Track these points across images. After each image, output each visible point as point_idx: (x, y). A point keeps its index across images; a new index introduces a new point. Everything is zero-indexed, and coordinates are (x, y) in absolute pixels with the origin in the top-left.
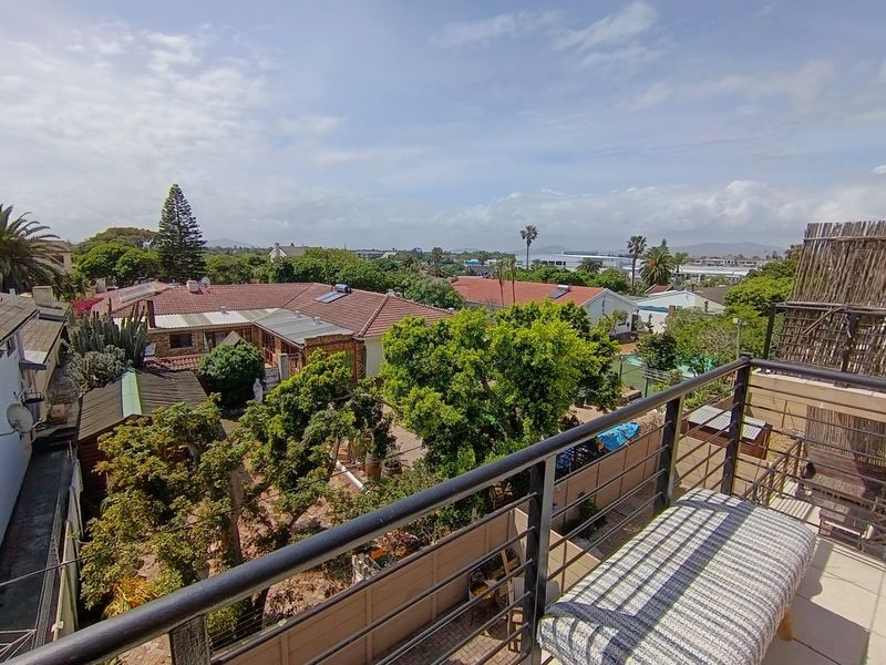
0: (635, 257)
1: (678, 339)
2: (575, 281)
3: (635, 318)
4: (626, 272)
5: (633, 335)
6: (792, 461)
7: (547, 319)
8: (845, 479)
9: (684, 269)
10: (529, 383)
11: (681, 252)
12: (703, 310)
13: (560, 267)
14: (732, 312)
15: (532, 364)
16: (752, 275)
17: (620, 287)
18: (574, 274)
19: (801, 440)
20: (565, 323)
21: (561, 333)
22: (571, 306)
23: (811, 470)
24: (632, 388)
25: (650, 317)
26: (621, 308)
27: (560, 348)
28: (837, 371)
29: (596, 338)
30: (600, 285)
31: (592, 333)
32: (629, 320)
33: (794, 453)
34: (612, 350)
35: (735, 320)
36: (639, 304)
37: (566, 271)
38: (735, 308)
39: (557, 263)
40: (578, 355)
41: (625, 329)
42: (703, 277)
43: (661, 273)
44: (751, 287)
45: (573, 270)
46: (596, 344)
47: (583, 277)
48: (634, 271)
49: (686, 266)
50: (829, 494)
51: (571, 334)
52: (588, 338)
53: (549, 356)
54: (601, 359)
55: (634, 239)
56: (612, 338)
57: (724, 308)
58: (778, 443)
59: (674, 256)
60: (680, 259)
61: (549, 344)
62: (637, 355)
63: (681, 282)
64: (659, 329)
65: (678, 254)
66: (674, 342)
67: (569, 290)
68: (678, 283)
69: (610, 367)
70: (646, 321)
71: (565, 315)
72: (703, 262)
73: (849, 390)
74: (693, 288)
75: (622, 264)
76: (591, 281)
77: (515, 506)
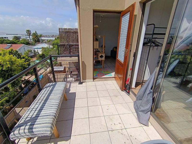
0: (30, 36)
1: (45, 54)
2: (12, 43)
3: (34, 51)
4: (28, 40)
5: (35, 55)
6: (69, 72)
7: (4, 55)
8: (75, 72)
9: (43, 38)
10: (5, 75)
11: (41, 34)
12: (49, 47)
13: (6, 39)
14: (54, 47)
15: (4, 69)
16: (56, 39)
17: (28, 44)
18: (12, 41)
19: (69, 68)
20: (11, 55)
21: (11, 59)
22: (12, 50)
23: (71, 72)
24: (39, 68)
25: (37, 50)
26: (29, 49)
27: (12, 63)
28: (69, 55)
29: (23, 58)
30: (22, 43)
31: (22, 57)
32: (33, 52)
33: (68, 70)
34: (29, 60)
35: (55, 49)
36: (34, 47)
37: (9, 40)
38: (54, 46)
39: (5, 38)
40: (19, 63)
41: (33, 54)
42: (47, 40)
43: (37, 39)
44: (56, 41)
45: (11, 40)
46: (24, 59)
47: (16, 42)
48: (30, 39)
49: (43, 37)
50: (74, 75)
51: (14, 58)
52: (21, 58)
53: (9, 66)
54: (27, 63)
55: (27, 30)
56: (28, 57)
57: (52, 46)
58: (67, 69)
59: (39, 35)
60: (41, 36)
61: (7, 62)
62: (37, 60)
63: (43, 41)
64: (41, 53)
65: (40, 35)
66: (44, 55)
67: (11, 46)
68: (42, 42)
69: (30, 64)
70: (37, 51)
71: (11, 53)
72: (46, 36)
73: (72, 58)
74: (45, 42)
75: (27, 38)
76: (18, 43)
77: (15, 108)
